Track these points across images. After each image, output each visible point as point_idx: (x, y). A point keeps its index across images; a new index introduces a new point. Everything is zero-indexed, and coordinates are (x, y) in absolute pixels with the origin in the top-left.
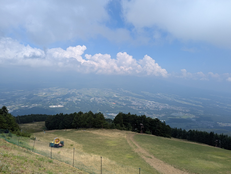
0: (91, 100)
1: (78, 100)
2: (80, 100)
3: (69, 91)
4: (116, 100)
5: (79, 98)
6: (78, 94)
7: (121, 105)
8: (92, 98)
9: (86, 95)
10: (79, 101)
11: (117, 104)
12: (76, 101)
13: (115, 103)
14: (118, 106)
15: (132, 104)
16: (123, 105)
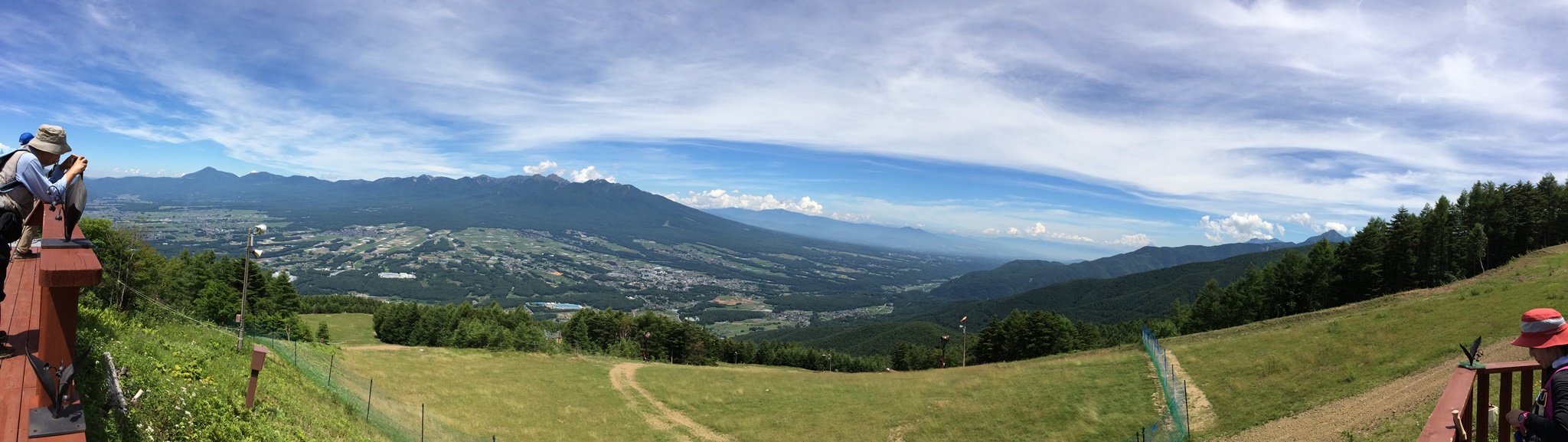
0: (491, 264)
1: (452, 260)
2: (459, 261)
3: (431, 235)
4: (563, 263)
5: (458, 257)
6: (455, 245)
7: (576, 278)
8: (494, 255)
9: (476, 248)
10: (456, 265)
11: (565, 274)
12: (450, 265)
13: (559, 271)
14: (566, 280)
15: (610, 274)
16: (583, 279)
